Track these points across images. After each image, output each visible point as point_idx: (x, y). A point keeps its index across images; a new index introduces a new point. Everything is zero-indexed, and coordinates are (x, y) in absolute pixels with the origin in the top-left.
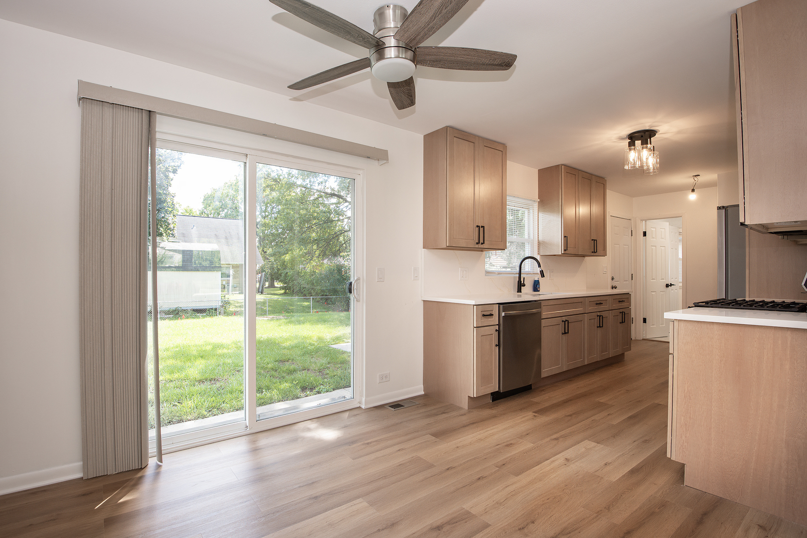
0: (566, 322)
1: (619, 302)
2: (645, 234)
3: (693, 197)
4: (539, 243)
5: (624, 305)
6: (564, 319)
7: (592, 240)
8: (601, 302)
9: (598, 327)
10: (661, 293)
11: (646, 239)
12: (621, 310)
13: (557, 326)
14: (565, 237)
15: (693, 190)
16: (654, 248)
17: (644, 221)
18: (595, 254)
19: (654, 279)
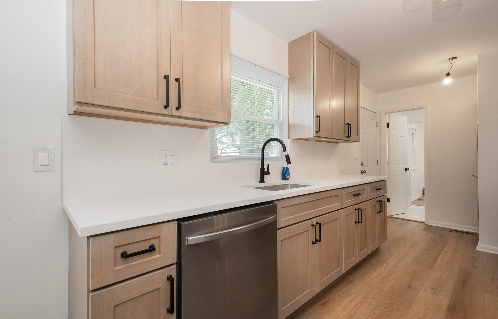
0: (318, 226)
1: (376, 190)
2: (388, 125)
3: (447, 81)
4: (290, 126)
5: (381, 192)
6: (314, 221)
7: (347, 124)
8: (359, 192)
9: (356, 223)
10: (402, 176)
11: (389, 131)
12: (378, 199)
13: (305, 233)
14: (317, 117)
15: (448, 74)
16: (395, 137)
17: (387, 115)
18: (349, 139)
19: (395, 164)
